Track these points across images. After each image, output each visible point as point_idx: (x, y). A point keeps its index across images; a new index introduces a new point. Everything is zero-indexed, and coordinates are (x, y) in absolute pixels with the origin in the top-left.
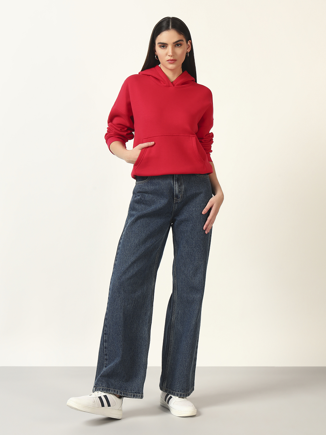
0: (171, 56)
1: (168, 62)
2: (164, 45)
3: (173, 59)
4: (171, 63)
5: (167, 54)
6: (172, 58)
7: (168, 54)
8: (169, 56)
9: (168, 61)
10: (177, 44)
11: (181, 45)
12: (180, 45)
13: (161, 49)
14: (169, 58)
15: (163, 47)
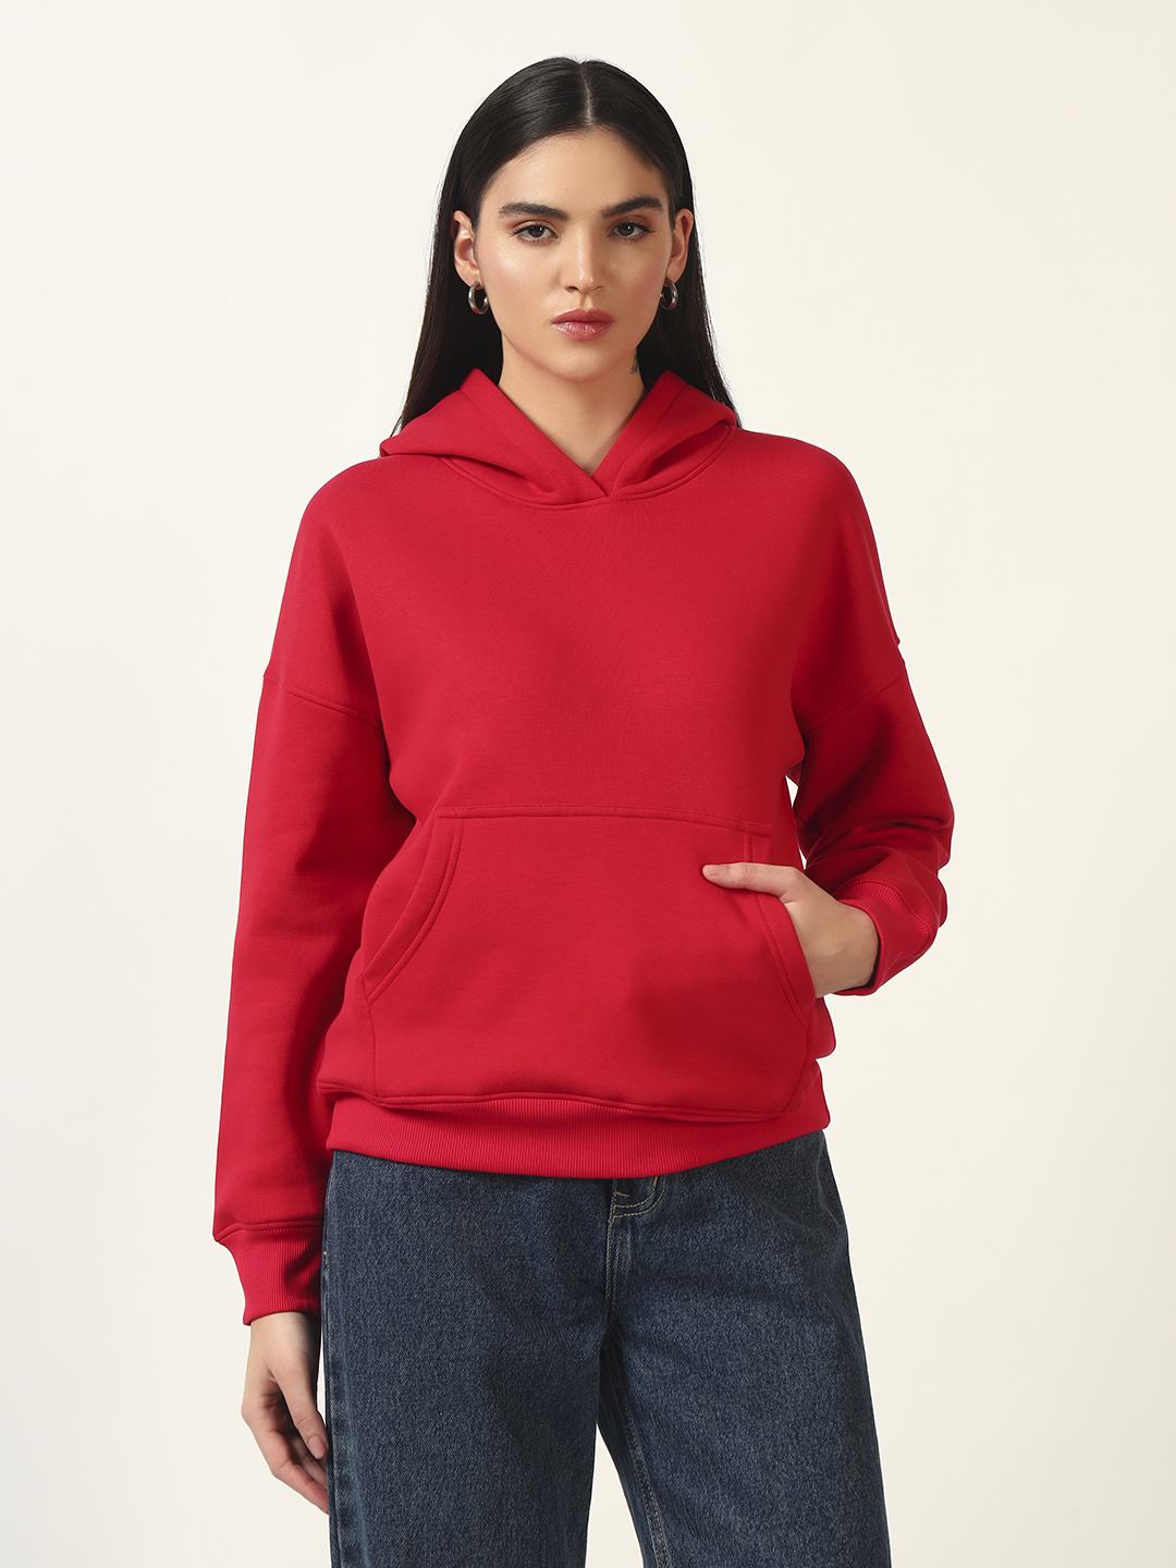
0: (586, 292)
1: (562, 328)
2: (539, 224)
3: (591, 312)
4: (580, 340)
5: (555, 281)
6: (589, 305)
7: (567, 280)
8: (573, 288)
9: (560, 321)
10: (622, 223)
11: (646, 229)
12: (636, 232)
13: (519, 244)
14: (568, 303)
15: (535, 231)
